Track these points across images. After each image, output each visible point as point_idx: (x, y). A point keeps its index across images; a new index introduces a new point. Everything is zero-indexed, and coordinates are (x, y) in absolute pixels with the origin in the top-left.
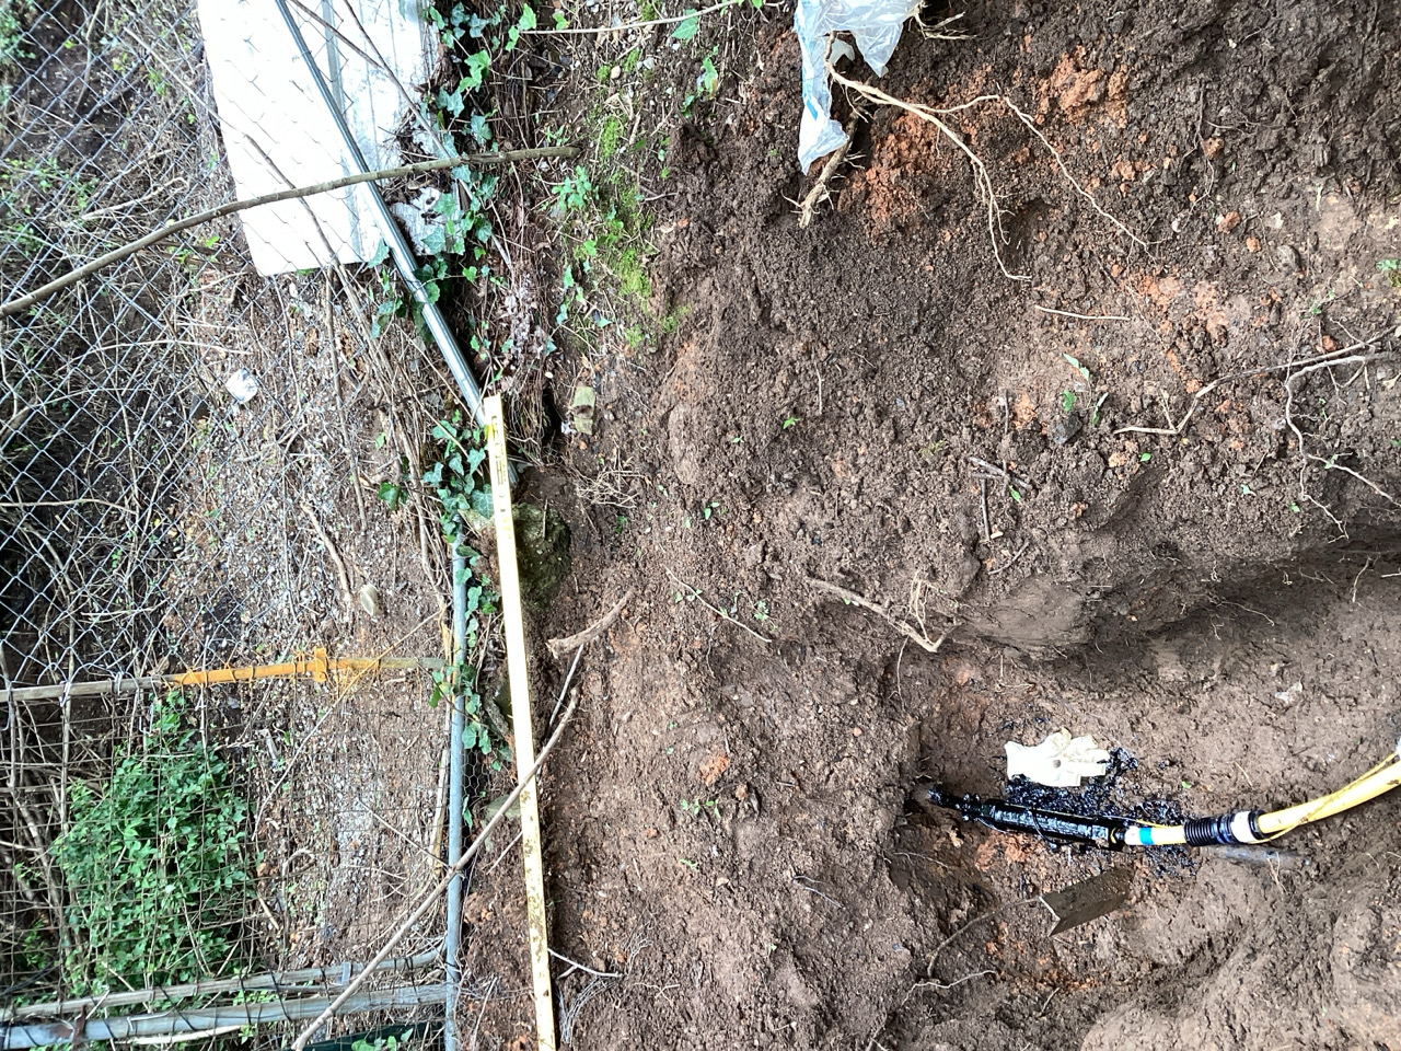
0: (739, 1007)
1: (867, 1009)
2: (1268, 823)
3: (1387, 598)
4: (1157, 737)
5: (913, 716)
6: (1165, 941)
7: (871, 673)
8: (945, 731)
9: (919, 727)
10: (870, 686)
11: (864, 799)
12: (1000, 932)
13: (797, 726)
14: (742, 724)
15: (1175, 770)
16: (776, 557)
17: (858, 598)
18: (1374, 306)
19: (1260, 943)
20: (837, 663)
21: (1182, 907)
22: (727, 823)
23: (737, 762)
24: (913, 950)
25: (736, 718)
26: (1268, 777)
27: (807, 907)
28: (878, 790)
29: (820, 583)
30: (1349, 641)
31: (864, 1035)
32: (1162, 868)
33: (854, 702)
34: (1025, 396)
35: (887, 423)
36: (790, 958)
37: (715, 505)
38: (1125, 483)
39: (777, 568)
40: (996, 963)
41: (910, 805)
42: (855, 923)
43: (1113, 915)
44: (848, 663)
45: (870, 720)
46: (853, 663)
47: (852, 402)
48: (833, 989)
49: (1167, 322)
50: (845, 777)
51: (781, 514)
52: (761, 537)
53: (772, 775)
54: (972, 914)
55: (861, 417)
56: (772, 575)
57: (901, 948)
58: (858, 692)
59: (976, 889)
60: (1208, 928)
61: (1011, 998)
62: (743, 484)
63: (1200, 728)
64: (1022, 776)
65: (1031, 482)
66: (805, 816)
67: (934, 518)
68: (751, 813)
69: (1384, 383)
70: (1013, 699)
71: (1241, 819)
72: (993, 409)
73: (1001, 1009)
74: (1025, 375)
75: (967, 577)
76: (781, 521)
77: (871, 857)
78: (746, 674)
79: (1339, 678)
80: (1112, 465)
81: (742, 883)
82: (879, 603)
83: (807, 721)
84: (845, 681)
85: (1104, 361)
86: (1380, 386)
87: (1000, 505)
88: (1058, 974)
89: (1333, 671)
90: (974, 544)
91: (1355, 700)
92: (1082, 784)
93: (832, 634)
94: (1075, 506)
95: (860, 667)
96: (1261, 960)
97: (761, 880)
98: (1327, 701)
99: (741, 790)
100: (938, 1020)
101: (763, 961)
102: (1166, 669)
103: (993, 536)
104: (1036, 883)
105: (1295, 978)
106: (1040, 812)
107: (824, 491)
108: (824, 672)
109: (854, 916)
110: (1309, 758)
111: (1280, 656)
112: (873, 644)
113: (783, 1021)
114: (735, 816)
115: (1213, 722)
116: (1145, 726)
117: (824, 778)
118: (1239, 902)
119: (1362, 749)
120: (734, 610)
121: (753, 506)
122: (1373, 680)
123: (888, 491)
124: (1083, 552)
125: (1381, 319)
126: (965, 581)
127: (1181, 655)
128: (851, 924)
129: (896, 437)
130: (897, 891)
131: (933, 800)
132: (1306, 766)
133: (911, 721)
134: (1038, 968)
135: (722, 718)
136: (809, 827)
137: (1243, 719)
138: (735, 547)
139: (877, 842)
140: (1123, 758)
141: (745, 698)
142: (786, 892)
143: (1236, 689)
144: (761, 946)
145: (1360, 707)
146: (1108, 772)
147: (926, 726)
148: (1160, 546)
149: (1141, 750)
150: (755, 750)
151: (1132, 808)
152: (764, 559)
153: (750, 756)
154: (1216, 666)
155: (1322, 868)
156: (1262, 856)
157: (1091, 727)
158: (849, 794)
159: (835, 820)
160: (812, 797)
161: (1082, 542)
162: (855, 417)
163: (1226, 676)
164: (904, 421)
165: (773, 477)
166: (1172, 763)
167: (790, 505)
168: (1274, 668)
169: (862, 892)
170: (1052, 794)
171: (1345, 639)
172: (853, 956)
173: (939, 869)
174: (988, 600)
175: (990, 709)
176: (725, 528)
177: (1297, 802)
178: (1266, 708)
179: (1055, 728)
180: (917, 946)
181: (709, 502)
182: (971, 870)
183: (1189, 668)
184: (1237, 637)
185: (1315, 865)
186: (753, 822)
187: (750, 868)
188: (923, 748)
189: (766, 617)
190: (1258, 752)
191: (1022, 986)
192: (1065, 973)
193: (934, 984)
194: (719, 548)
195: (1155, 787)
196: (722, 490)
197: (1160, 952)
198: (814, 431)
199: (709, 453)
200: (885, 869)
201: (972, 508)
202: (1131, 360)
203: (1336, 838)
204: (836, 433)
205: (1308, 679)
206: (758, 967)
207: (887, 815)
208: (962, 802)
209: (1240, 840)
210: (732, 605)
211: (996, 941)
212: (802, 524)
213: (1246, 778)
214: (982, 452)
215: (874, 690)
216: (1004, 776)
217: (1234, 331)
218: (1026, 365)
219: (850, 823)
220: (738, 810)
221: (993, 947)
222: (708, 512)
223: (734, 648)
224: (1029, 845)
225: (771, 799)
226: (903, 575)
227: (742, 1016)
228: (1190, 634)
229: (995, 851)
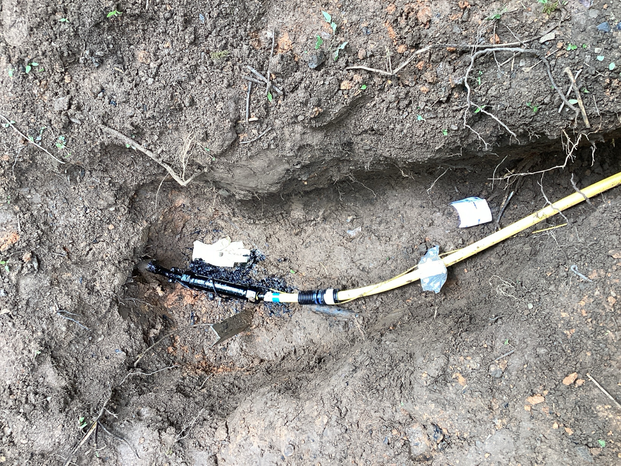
0: (9, 388)
1: (97, 387)
2: (341, 295)
3: (416, 191)
4: (278, 246)
5: (147, 221)
6: (268, 348)
7: (127, 193)
8: (162, 232)
9: (149, 228)
10: (124, 201)
11: (110, 266)
12: (176, 341)
13: (70, 219)
14: (32, 214)
15: (287, 263)
16: (79, 108)
17: (137, 145)
18: (529, 22)
19: (359, 363)
20: (107, 184)
21: (281, 332)
22: (13, 276)
23: (26, 237)
24: (127, 352)
25: (28, 210)
26: (338, 272)
27: (64, 329)
28: (119, 262)
29: (110, 130)
30: (392, 210)
31: (96, 404)
32: (272, 312)
33: (112, 209)
34: (286, 34)
35: (190, 29)
36: (49, 358)
37: (34, 64)
38: (349, 101)
39: (79, 115)
40: (172, 358)
41: (136, 272)
42: (93, 337)
43: (240, 335)
44: (114, 185)
45: (120, 221)
46: (118, 186)
47: (166, 9)
48: (75, 376)
49: (393, 6)
50: (99, 253)
51: (87, 80)
52: (68, 93)
53: (50, 248)
54: (162, 332)
55: (171, 21)
56: (73, 120)
57: (120, 352)
58: (116, 204)
59: (164, 318)
60: (294, 343)
61: (184, 379)
62: (62, 53)
63: (305, 243)
64: (201, 259)
65: (283, 90)
66: (69, 275)
67: (215, 100)
68: (32, 271)
69: (523, 69)
70: (203, 218)
71: (329, 292)
72: (262, 38)
73: (178, 385)
74: (289, 20)
75: (227, 143)
76: (86, 84)
77: (109, 300)
78: (39, 183)
79: (383, 226)
80: (342, 88)
81: (20, 313)
82: (151, 150)
83: (77, 216)
84: (108, 196)
85: (345, 22)
86: (519, 69)
87: (258, 101)
88: (206, 363)
89: (380, 223)
90: (236, 123)
91: (390, 239)
92: (234, 267)
93: (107, 165)
94: (316, 109)
95: (121, 188)
96: (360, 374)
97: (34, 312)
98: (374, 237)
99: (27, 256)
100: (141, 393)
101: (30, 360)
102: (295, 212)
103: (250, 120)
104: (199, 315)
105: (383, 385)
106: (216, 281)
107: (125, 70)
108: (96, 188)
109: (93, 334)
110: (361, 264)
111: (353, 213)
112: (133, 176)
113: (42, 397)
114: (20, 272)
115: (312, 241)
116: (274, 239)
117: (85, 253)
118: (314, 332)
119: (389, 262)
120: (39, 138)
121: (66, 70)
122: (400, 230)
123: (183, 76)
124: (302, 140)
125: (532, 30)
126: (225, 145)
127: (304, 206)
128: (90, 338)
129: (195, 40)
130: (122, 320)
131: (150, 270)
132: (359, 268)
133: (145, 224)
134: (195, 360)
135: (17, 208)
136: (71, 281)
137: (328, 241)
138: (46, 97)
139: (114, 292)
140: (257, 254)
141: (37, 198)
142: (50, 319)
143: (327, 226)
144: (30, 351)
145: (391, 243)
146: (249, 261)
147: (152, 228)
148: (345, 144)
149: (268, 252)
150: (39, 231)
151: (260, 281)
152: (69, 108)
153: (36, 235)
154: (321, 213)
155: (366, 320)
156: (334, 311)
157: (243, 237)
158: (100, 263)
159: (89, 278)
160: (76, 264)
161: (304, 133)
162: (167, 19)
163: (325, 219)
164: (201, 31)
165: (87, 52)
166: (285, 260)
167: (94, 75)
168: (350, 218)
169: (100, 320)
170: (215, 270)
171: (390, 208)
172: (90, 356)
173: (146, 307)
174: (234, 159)
175: (189, 222)
176: (40, 82)
177: (353, 286)
178: (342, 237)
179: (223, 236)
180: (130, 350)
181: (31, 61)
182: (162, 307)
183: (307, 213)
184: (334, 200)
185: (362, 318)
186: (33, 276)
187: (28, 304)
188: (150, 240)
189: (63, 147)
190: (335, 259)
191: (188, 372)
192: (208, 363)
193: (139, 372)
194: (33, 95)
195: (275, 271)
196: (44, 53)
197: (265, 353)
198: (127, 25)
199: (39, 25)
200: (116, 307)
201: (239, 99)
202: (363, 25)
203: (372, 305)
204: (143, 30)
205: (365, 225)
206: (26, 364)
207: (122, 277)
208: (170, 272)
209: (327, 303)
210: (38, 135)
211: (173, 346)
212: (103, 90)
213: (326, 271)
214: (256, 63)
215: (126, 203)
216: (189, 258)
217: (436, 20)
218: (291, 14)
219: (98, 280)
220: (22, 268)
221: (171, 349)
222: (28, 69)
223: (33, 163)
224: (197, 295)
225: (48, 262)
226: (175, 135)
227: (11, 393)
228: (312, 195)
229: (177, 297)
